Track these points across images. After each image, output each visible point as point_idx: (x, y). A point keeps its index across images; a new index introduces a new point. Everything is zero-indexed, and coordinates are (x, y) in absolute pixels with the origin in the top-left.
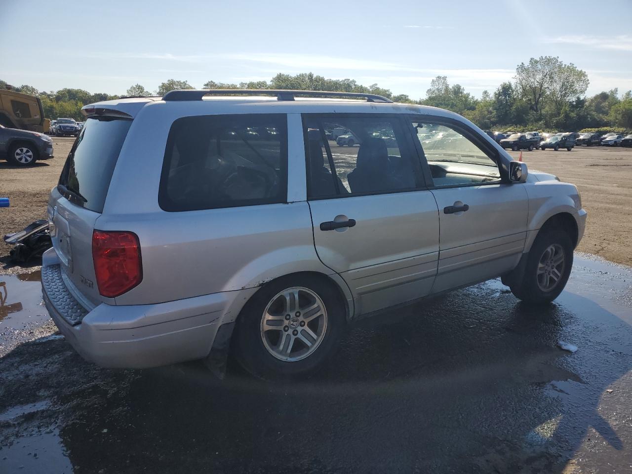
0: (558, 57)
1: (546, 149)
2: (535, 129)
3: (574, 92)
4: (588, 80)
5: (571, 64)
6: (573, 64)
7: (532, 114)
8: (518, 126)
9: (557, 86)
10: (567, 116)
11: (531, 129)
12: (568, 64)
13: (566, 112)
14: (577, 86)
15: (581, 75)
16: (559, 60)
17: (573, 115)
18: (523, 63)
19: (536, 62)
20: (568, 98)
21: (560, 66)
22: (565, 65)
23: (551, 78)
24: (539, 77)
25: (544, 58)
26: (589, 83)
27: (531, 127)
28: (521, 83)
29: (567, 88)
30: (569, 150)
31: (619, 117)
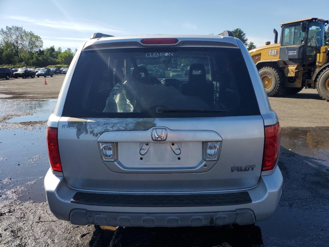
0: (22, 27)
1: (40, 77)
2: (21, 66)
3: (36, 46)
4: (42, 41)
5: (31, 31)
6: (32, 32)
7: (16, 58)
8: (10, 65)
9: (26, 43)
10: (37, 59)
11: (19, 66)
12: (29, 31)
13: (36, 57)
14: (37, 44)
15: (37, 38)
16: (23, 29)
17: (40, 58)
18: (2, 29)
19: (10, 29)
20: (34, 50)
21: (25, 32)
22: (28, 32)
23: (22, 38)
24: (14, 37)
25: (14, 27)
26: (43, 42)
27: (19, 65)
28: (4, 40)
29: (32, 44)
30: (52, 77)
31: (63, 59)
